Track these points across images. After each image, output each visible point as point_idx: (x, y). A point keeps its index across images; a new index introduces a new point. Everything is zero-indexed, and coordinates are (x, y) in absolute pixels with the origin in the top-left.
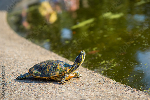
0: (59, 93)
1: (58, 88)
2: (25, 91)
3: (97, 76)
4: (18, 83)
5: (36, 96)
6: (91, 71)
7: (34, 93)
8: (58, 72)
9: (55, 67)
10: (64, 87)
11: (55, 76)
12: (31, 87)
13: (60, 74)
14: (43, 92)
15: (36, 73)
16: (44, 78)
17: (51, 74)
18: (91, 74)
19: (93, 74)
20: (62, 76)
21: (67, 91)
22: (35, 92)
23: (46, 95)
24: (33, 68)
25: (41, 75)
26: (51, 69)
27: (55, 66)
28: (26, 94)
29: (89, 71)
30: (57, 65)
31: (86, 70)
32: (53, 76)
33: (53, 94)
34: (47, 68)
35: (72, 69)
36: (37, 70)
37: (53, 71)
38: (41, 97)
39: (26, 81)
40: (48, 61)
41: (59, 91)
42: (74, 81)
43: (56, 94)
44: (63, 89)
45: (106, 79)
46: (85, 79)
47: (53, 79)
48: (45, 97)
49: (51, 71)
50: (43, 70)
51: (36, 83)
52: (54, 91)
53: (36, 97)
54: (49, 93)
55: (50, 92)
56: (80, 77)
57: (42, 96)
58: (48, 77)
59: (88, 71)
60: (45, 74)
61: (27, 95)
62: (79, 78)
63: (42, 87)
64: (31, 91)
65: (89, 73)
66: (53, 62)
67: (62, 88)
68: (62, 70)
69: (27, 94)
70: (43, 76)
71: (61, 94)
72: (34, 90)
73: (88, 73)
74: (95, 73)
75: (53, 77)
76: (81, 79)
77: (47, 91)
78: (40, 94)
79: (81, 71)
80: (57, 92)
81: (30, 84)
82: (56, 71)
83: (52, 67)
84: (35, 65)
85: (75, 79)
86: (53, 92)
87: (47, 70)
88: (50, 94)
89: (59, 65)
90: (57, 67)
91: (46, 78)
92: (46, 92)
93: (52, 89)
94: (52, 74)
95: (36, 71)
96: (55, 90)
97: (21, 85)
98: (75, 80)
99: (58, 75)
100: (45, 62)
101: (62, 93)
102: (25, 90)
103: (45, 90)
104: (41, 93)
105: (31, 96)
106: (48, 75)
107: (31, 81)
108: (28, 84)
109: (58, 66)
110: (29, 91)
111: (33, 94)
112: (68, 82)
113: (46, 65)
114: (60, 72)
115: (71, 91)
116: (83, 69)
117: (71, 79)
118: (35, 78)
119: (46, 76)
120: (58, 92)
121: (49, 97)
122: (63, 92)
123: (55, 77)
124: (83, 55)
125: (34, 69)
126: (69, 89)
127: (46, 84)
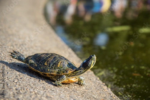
0: (46, 96)
1: (49, 89)
2: (8, 81)
3: (106, 90)
4: (9, 68)
5: (17, 91)
6: (101, 82)
7: (17, 86)
8: (57, 70)
9: (56, 64)
10: (57, 90)
11: (52, 73)
12: (19, 78)
13: (58, 73)
14: (28, 89)
15: (32, 63)
16: (39, 72)
17: (47, 70)
18: (99, 86)
19: (102, 86)
20: (59, 76)
21: (57, 97)
22: (20, 85)
23: (29, 93)
24: (32, 57)
25: (36, 68)
26: (50, 64)
27: (56, 62)
28: (7, 85)
29: (99, 82)
30: (59, 62)
31: (97, 79)
32: (49, 73)
33: (38, 95)
34: (46, 61)
35: (75, 72)
36: (35, 60)
37: (52, 67)
38: (22, 94)
39: (18, 69)
40: (51, 54)
41: (48, 94)
42: (73, 87)
43: (41, 96)
44: (54, 94)
45: (114, 98)
46: (88, 90)
47: (49, 76)
48: (27, 96)
49: (49, 66)
50: (40, 63)
51: (28, 75)
52: (42, 92)
53: (16, 93)
54: (34, 93)
55: (36, 92)
56: (84, 84)
57: (24, 93)
58: (43, 73)
59: (98, 80)
60: (41, 68)
61: (8, 87)
62: (81, 85)
63: (31, 83)
64: (16, 83)
65: (98, 84)
66: (56, 57)
67: (54, 92)
68: (62, 69)
69: (9, 85)
70: (38, 69)
71: (48, 98)
72: (19, 83)
73: (96, 84)
74: (104, 85)
75: (49, 75)
76: (84, 88)
77: (34, 89)
78: (23, 90)
79: (90, 78)
80: (44, 95)
81: (20, 73)
82: (55, 68)
83: (52, 62)
84: (36, 54)
85: (77, 86)
86: (39, 93)
87: (45, 64)
88: (36, 94)
89: (61, 63)
90: (57, 64)
91: (41, 73)
92: (32, 90)
93: (41, 89)
94: (49, 70)
95: (33, 62)
96: (44, 91)
97: (10, 72)
98: (75, 87)
99: (55, 74)
100: (47, 54)
101: (50, 97)
102: (10, 80)
103: (32, 87)
104: (25, 89)
105: (11, 90)
106: (44, 70)
107: (25, 71)
108: (18, 73)
109: (59, 64)
110: (14, 81)
111: (15, 88)
112: (66, 87)
113: (47, 58)
114: (59, 71)
115: (63, 98)
116: (93, 77)
117: (72, 84)
118: (31, 69)
119: (42, 71)
120: (46, 94)
121: (31, 97)
122: (52, 96)
123: (52, 75)
124: (93, 61)
125: (32, 59)
126: (62, 95)
127: (38, 80)
